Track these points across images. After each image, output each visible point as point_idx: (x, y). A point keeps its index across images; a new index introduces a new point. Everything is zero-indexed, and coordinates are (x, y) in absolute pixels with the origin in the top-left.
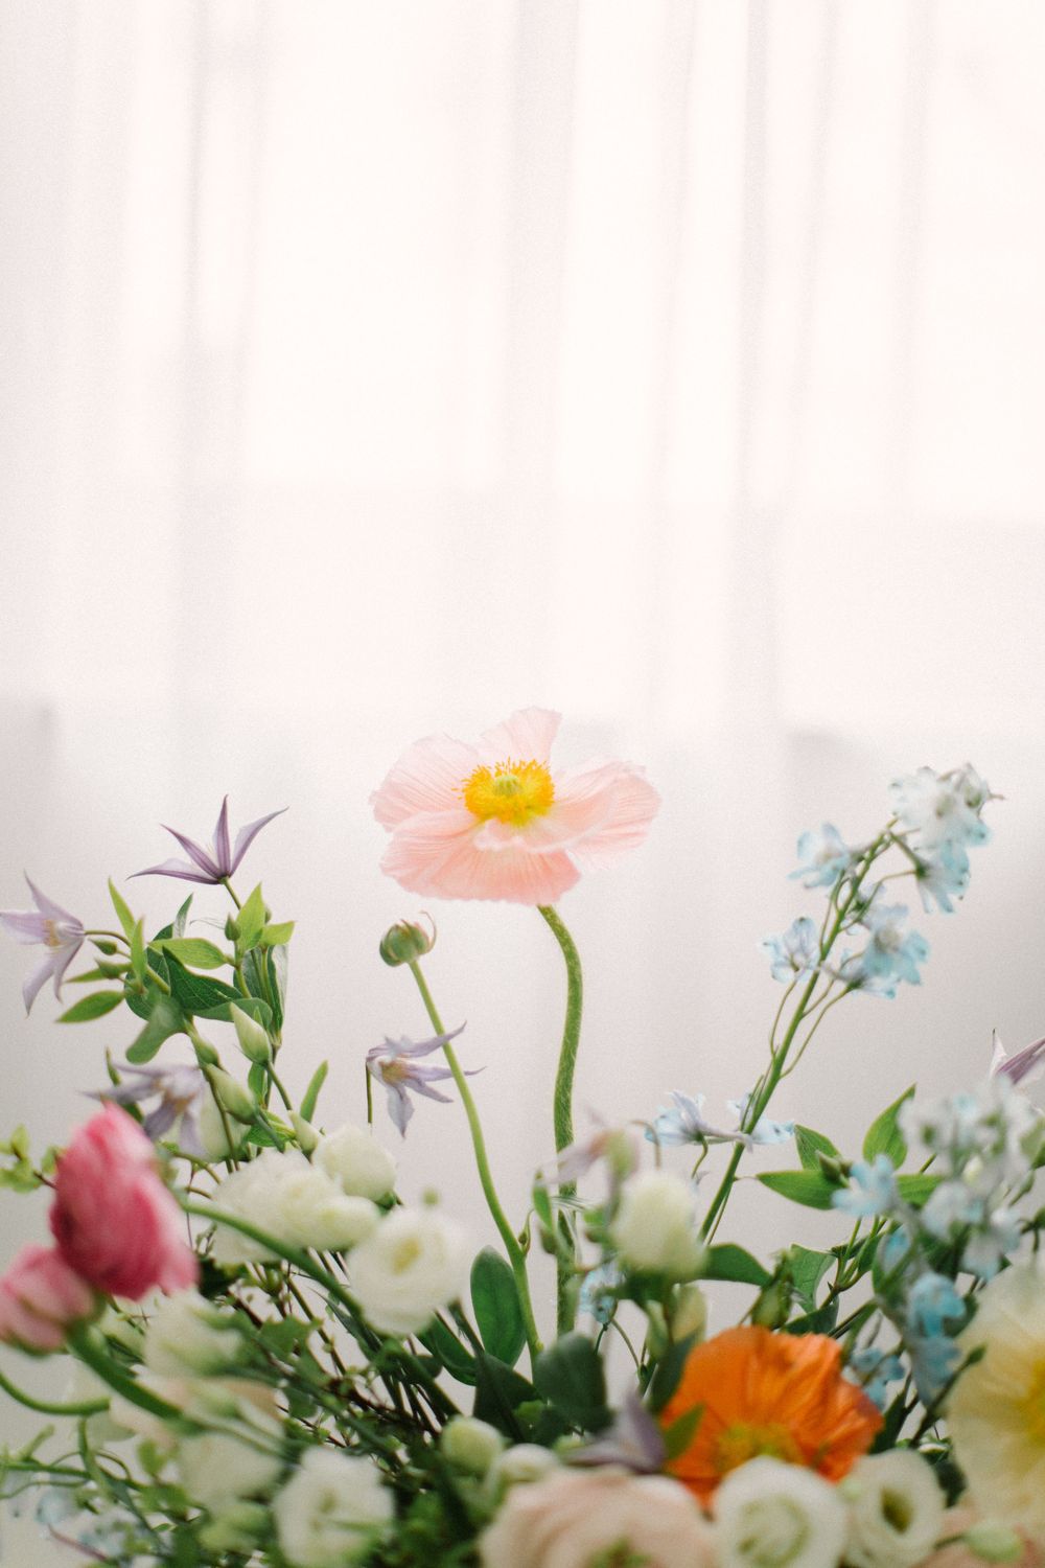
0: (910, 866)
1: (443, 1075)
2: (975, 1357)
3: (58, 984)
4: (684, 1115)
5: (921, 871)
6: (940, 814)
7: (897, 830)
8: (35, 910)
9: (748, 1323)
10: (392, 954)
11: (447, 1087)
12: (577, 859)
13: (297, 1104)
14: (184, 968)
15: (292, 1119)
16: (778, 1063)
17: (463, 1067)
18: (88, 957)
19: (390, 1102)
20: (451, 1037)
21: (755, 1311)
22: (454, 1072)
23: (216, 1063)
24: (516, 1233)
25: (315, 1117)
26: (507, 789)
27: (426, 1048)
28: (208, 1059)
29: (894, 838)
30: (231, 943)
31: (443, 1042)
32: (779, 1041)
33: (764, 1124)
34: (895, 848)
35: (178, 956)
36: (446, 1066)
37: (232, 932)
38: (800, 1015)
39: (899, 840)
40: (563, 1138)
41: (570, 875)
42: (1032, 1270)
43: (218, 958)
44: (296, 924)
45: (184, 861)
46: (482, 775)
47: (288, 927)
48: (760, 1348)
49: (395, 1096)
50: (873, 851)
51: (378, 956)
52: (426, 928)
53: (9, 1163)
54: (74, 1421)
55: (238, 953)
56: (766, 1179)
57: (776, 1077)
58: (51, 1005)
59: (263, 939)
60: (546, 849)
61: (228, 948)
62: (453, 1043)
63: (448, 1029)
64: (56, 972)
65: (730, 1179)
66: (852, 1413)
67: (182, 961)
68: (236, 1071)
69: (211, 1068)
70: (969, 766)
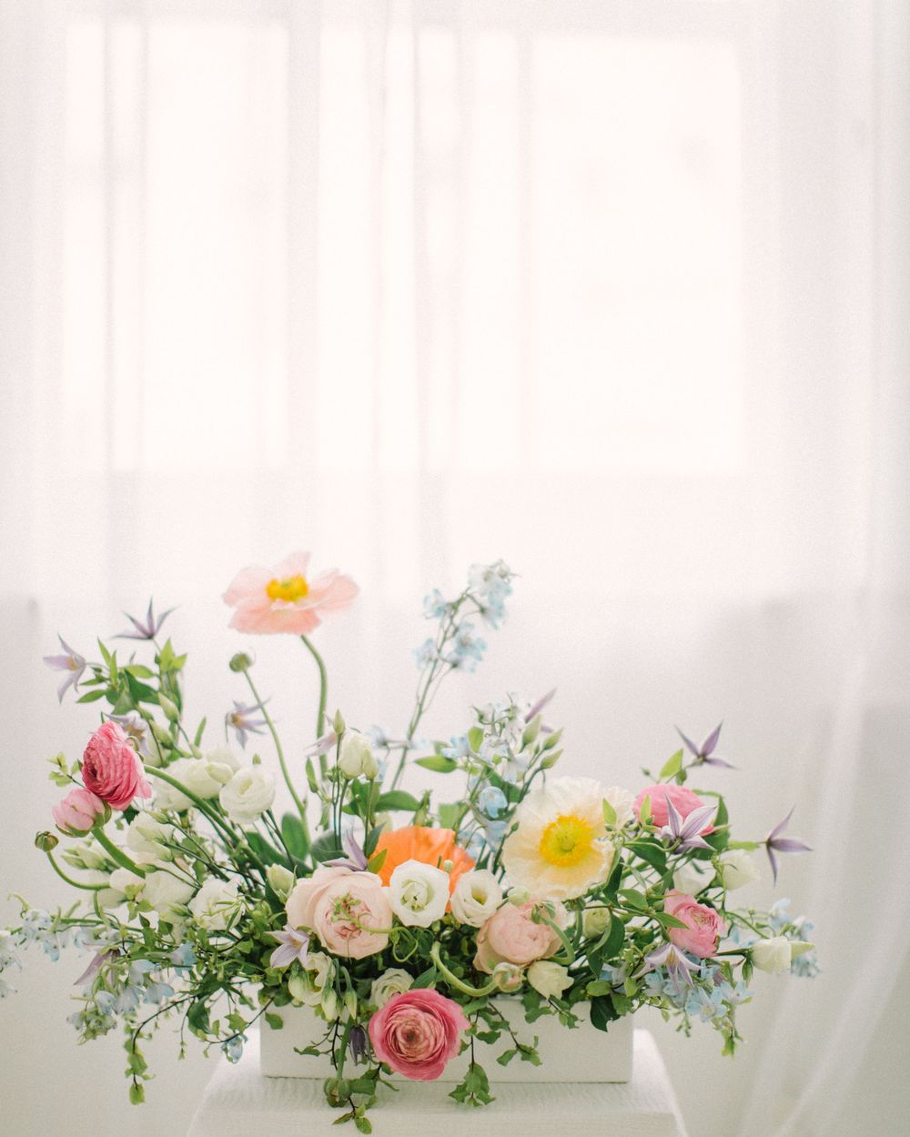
0: (477, 608)
1: (261, 723)
2: (514, 829)
3: (76, 685)
4: (378, 733)
5: (483, 610)
6: (486, 579)
7: (469, 592)
8: (65, 654)
9: (412, 825)
10: (235, 666)
11: (265, 728)
12: (319, 614)
13: (192, 740)
14: (135, 680)
15: (191, 747)
16: (421, 705)
17: (271, 718)
18: (89, 674)
19: (237, 733)
20: (265, 702)
21: (415, 820)
22: (268, 722)
23: (152, 719)
24: (301, 799)
25: (202, 745)
26: (286, 585)
27: (253, 710)
28: (147, 717)
29: (468, 595)
30: (157, 666)
31: (260, 706)
32: (421, 694)
33: (416, 737)
34: (469, 600)
35: (131, 672)
36: (263, 718)
37: (157, 661)
38: (430, 681)
39: (470, 596)
40: (320, 733)
41: (316, 622)
42: (543, 791)
43: (150, 674)
44: (189, 656)
45: (133, 629)
46: (274, 582)
47: (184, 657)
48: (417, 836)
49: (239, 732)
50: (459, 602)
51: (228, 666)
52: (251, 655)
53: (56, 769)
54: (93, 892)
55: (161, 672)
56: (419, 762)
57: (420, 713)
58: (73, 695)
59: (173, 664)
60: (305, 608)
61: (155, 669)
62: (266, 707)
63: (262, 700)
64: (73, 681)
65: (402, 765)
66: (462, 862)
67: (134, 675)
68: (162, 723)
69: (150, 721)
70: (501, 560)
